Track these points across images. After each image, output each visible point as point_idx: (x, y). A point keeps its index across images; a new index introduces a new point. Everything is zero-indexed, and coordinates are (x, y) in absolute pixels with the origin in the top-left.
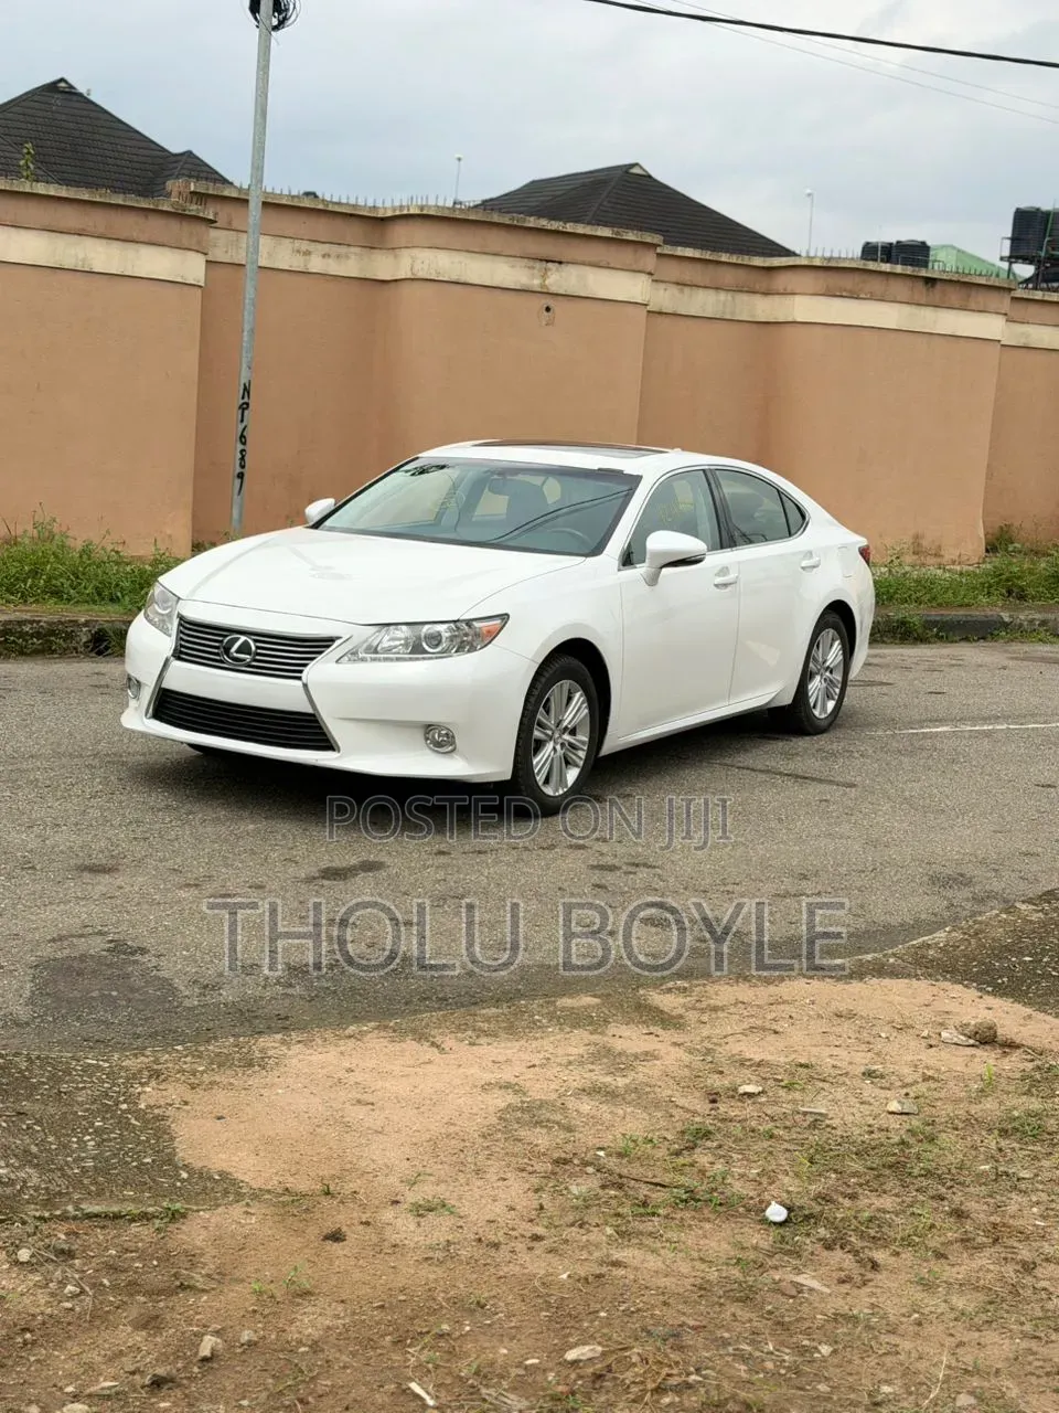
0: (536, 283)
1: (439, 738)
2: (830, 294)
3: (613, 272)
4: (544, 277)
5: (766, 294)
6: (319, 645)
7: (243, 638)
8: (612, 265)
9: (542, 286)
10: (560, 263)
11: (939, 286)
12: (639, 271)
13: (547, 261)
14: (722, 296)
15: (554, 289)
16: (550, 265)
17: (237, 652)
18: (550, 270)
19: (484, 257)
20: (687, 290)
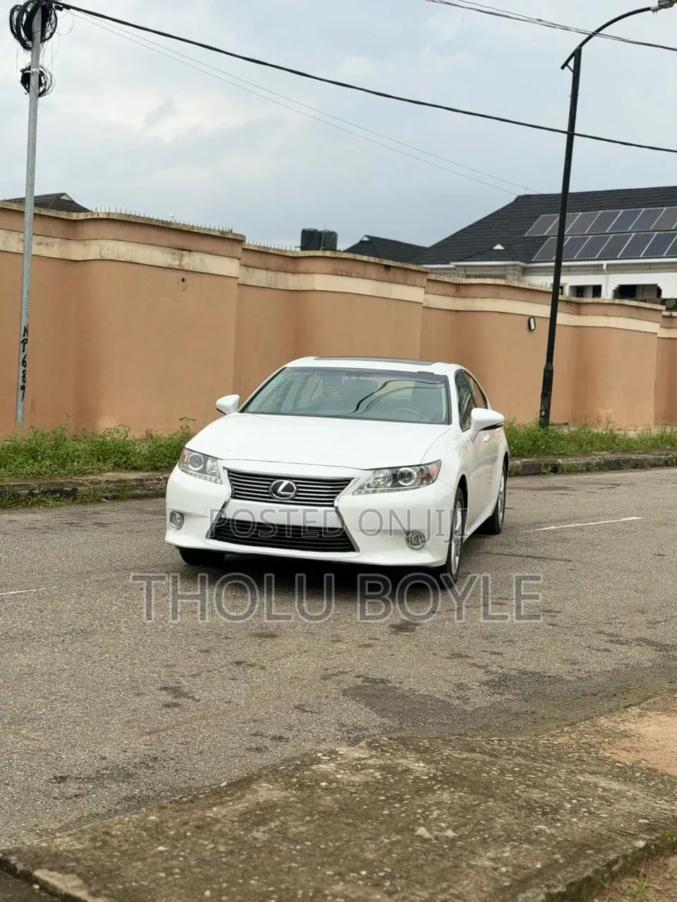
0: (176, 263)
1: (415, 539)
2: (335, 274)
3: (219, 257)
4: (181, 259)
5: (294, 273)
6: (339, 485)
7: (286, 482)
8: (219, 253)
9: (180, 265)
10: (190, 251)
11: (392, 270)
12: (235, 258)
13: (183, 250)
14: (271, 274)
15: (186, 268)
16: (184, 252)
17: (283, 490)
18: (184, 255)
19: (146, 246)
20: (250, 269)
